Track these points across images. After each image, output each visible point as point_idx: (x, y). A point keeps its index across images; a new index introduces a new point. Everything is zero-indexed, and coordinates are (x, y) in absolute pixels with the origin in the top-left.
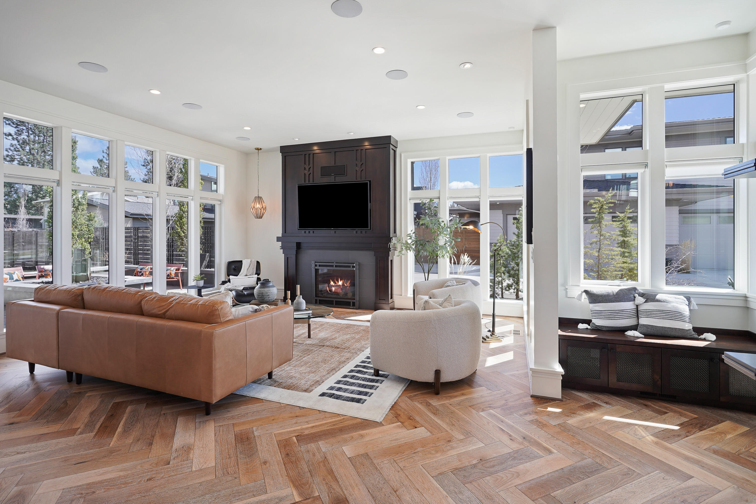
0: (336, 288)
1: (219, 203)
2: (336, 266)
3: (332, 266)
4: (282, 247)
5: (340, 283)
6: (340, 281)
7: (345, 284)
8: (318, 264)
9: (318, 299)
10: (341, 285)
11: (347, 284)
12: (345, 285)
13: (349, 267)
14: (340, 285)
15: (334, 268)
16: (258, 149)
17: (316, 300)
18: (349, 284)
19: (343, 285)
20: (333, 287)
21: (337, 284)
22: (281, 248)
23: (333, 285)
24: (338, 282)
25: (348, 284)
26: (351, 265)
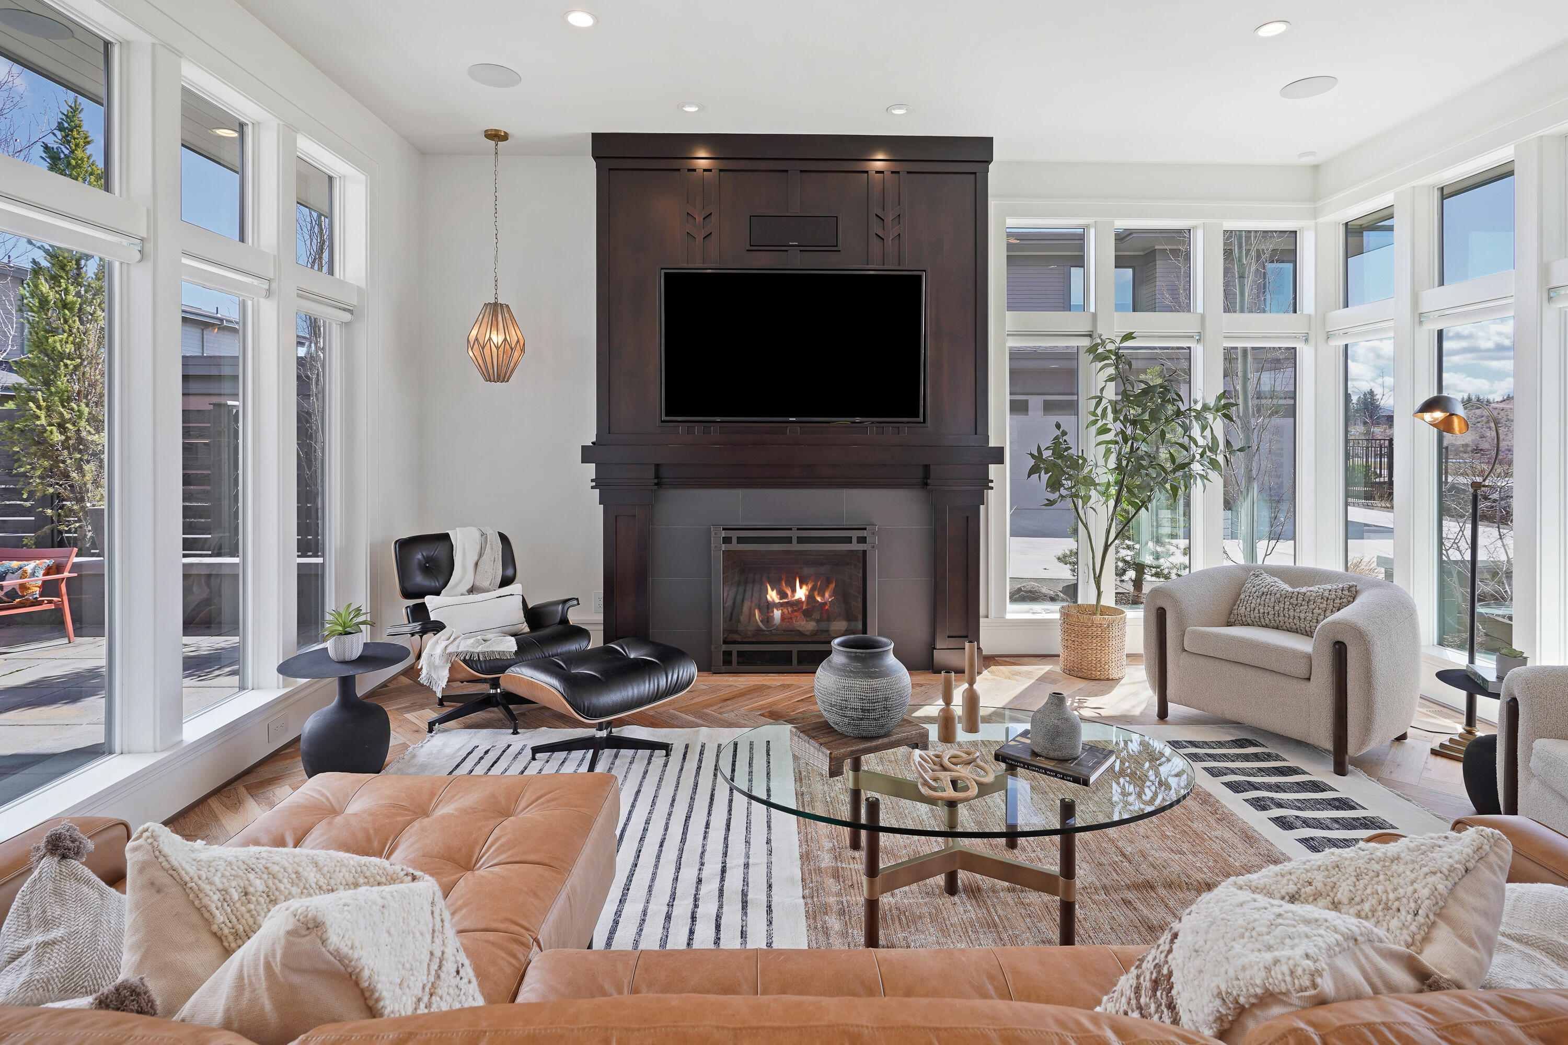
0: (785, 611)
1: (347, 317)
2: (801, 540)
3: (788, 540)
4: (599, 483)
5: (801, 593)
6: (801, 588)
7: (819, 594)
8: (735, 535)
9: (735, 649)
10: (804, 599)
11: (823, 596)
12: (819, 599)
13: (849, 540)
14: (799, 602)
15: (795, 546)
16: (496, 136)
17: (727, 654)
18: (830, 597)
19: (810, 597)
20: (775, 610)
21: (790, 599)
22: (594, 484)
23: (777, 600)
24: (794, 591)
25: (827, 595)
26: (855, 534)
